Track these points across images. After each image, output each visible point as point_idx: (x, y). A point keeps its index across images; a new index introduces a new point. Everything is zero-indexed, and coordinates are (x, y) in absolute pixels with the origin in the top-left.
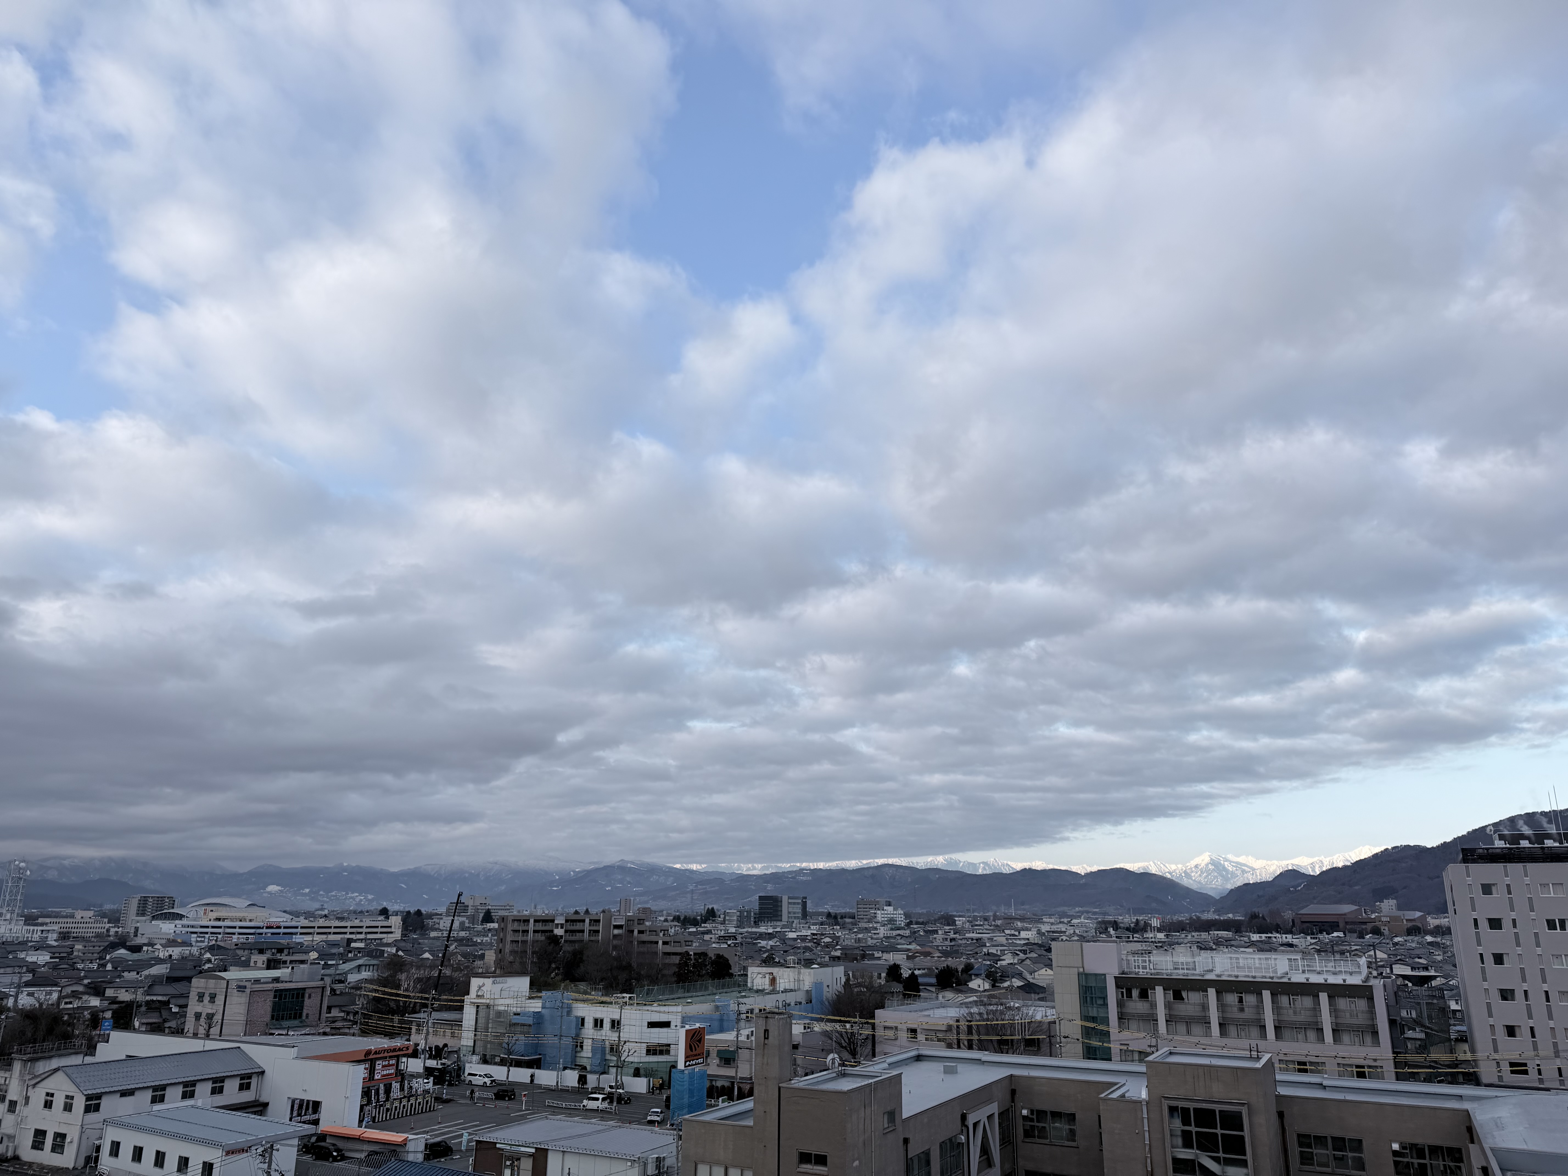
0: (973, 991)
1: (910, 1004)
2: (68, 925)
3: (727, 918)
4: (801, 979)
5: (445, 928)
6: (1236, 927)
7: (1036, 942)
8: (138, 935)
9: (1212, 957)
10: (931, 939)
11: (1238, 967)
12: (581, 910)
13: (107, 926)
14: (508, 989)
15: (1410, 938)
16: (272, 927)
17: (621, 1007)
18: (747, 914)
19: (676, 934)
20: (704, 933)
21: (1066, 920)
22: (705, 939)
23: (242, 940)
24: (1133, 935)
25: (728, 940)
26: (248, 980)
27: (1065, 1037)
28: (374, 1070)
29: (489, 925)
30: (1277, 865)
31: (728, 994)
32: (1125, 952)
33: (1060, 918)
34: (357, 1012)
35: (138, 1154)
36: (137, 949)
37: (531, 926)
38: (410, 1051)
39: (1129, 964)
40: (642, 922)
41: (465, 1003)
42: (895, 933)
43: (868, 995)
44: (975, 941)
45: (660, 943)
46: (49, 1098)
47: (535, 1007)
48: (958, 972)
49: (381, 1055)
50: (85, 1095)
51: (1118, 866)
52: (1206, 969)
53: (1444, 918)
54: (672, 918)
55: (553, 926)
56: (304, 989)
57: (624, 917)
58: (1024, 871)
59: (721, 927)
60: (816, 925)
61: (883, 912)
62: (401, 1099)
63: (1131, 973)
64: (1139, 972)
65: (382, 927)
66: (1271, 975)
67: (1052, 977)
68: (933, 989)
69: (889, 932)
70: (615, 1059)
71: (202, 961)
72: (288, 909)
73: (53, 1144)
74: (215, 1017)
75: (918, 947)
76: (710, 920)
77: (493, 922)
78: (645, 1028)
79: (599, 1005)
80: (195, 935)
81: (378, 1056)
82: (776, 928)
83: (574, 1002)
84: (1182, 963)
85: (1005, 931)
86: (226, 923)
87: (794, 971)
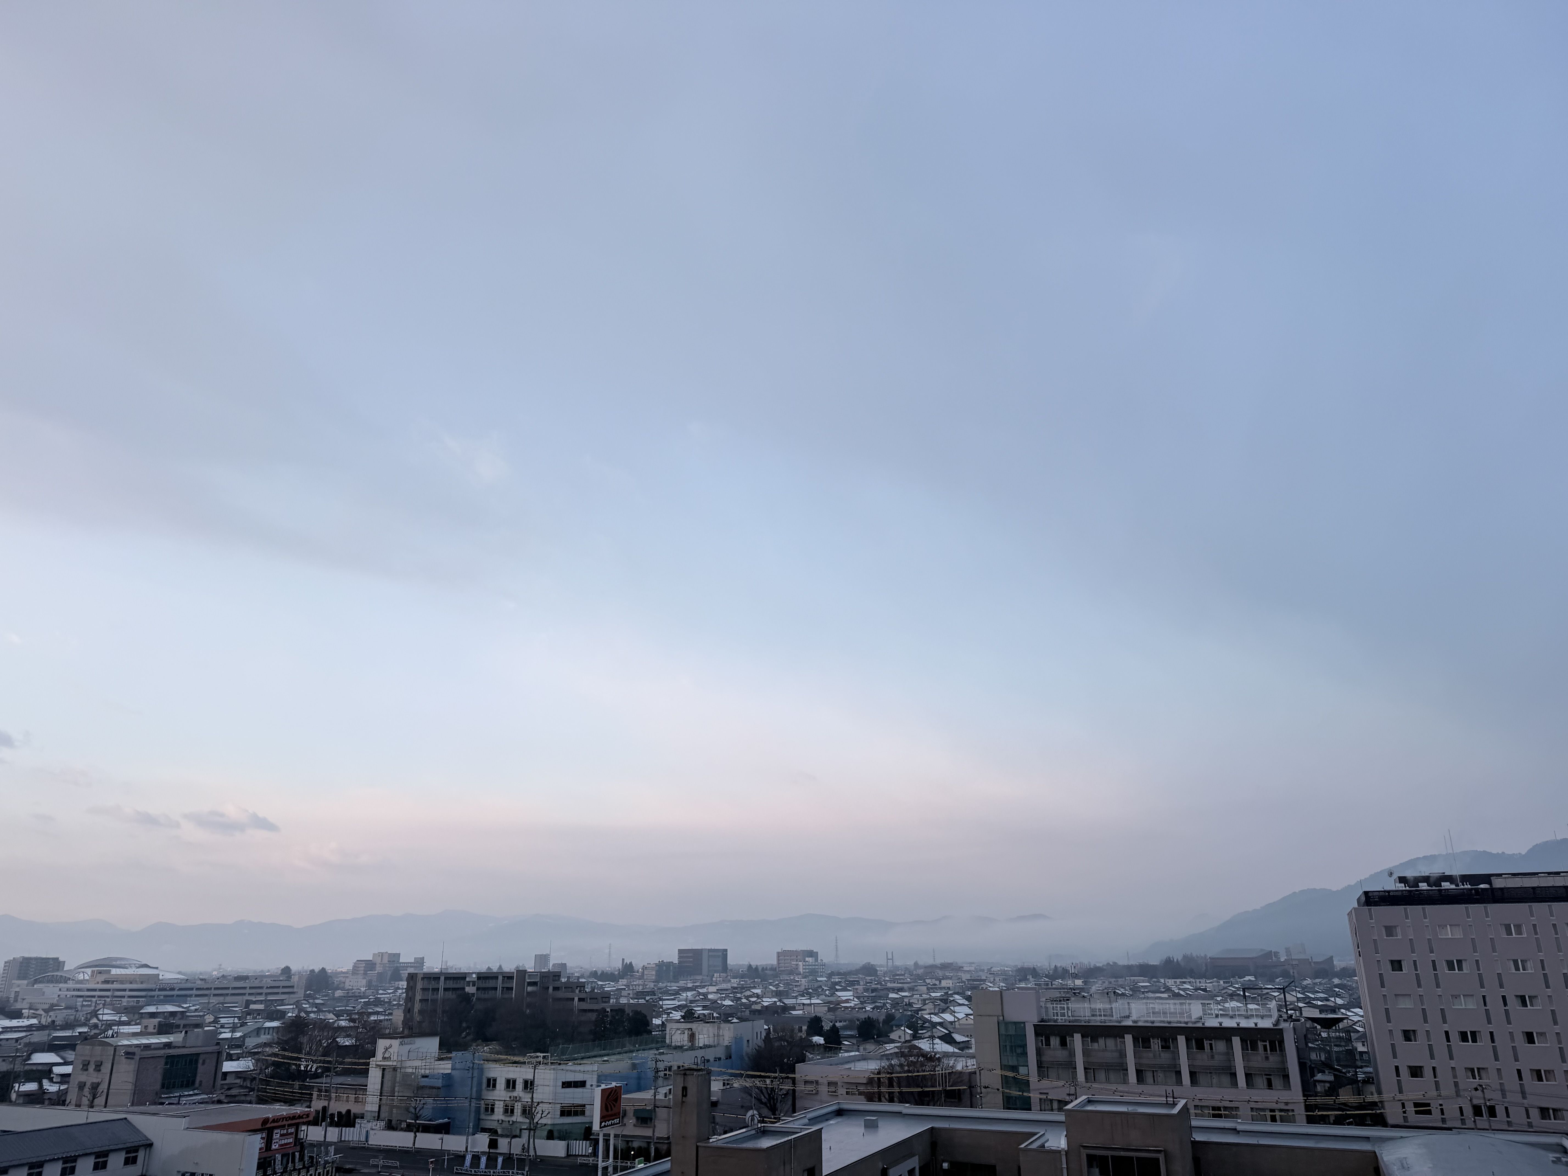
0: (894, 1042)
1: (831, 1057)
3: (645, 973)
4: (721, 1034)
5: (350, 988)
6: (1150, 973)
7: (957, 991)
8: (19, 1000)
11: (1153, 1013)
12: (494, 967)
14: (417, 1050)
15: (1318, 980)
16: (165, 990)
17: (535, 1067)
18: (666, 968)
19: (593, 989)
20: (621, 989)
21: (986, 968)
23: (132, 1004)
24: (1052, 982)
25: (646, 995)
26: (137, 1046)
27: (985, 1087)
28: (272, 1140)
29: (396, 983)
31: (647, 1051)
32: (1044, 999)
34: (255, 1078)
36: (16, 1014)
37: (442, 984)
38: (311, 1118)
39: (1047, 1012)
40: (557, 978)
41: (370, 1066)
43: (788, 1048)
45: (576, 999)
47: (445, 1069)
48: (879, 1023)
49: (280, 1123)
52: (1122, 1015)
54: (588, 974)
55: (464, 983)
56: (198, 1054)
57: (539, 974)
59: (641, 982)
60: (736, 978)
61: (804, 963)
62: (300, 1169)
63: (1049, 1021)
64: (1057, 1019)
65: (284, 987)
66: (1186, 1020)
68: (854, 1041)
69: (809, 984)
70: (528, 1121)
74: (99, 1087)
76: (627, 975)
77: (402, 981)
78: (560, 1090)
79: (511, 1065)
80: (81, 999)
81: (276, 1124)
82: (695, 983)
83: (486, 1062)
84: (1100, 1009)
85: (926, 980)
86: (115, 986)
87: (713, 1026)
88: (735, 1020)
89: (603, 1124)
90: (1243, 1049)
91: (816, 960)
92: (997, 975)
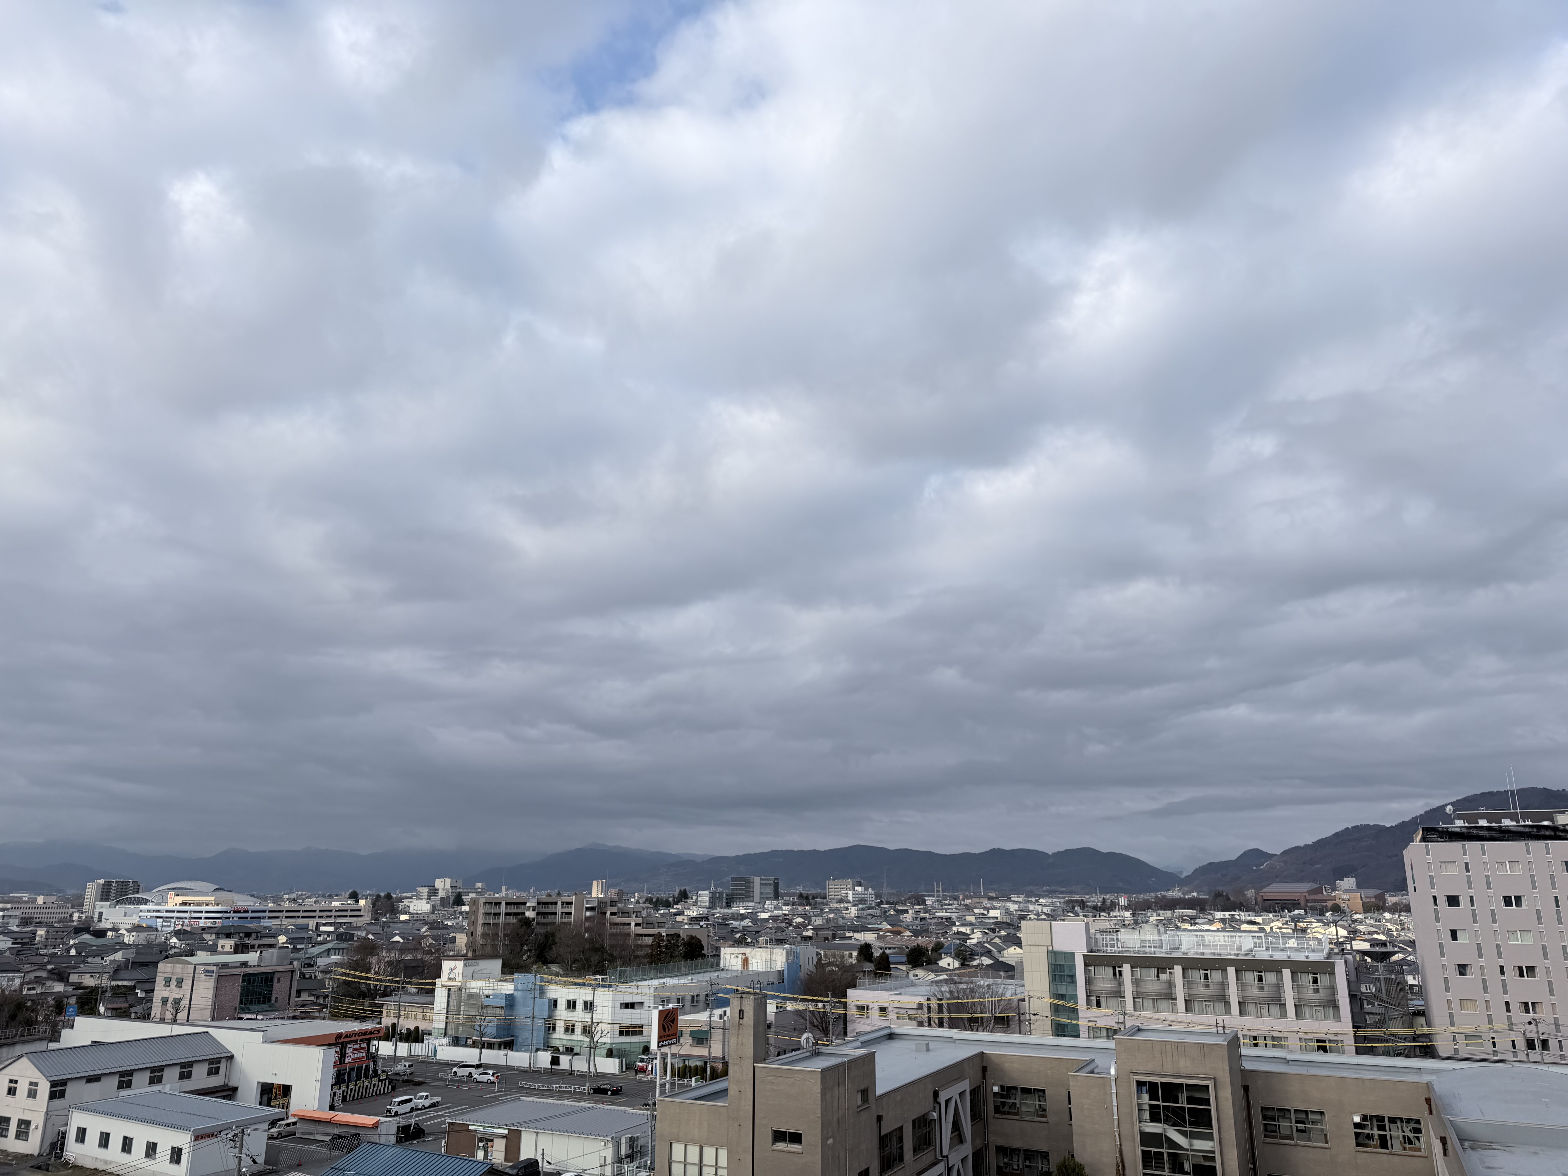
0: (944, 970)
1: (882, 983)
2: (30, 911)
3: (699, 899)
4: (774, 959)
5: (415, 912)
6: (1200, 906)
7: (1005, 921)
8: (103, 920)
9: (1178, 934)
10: (901, 919)
11: (1203, 945)
12: (553, 893)
13: (71, 911)
14: (480, 971)
15: (1368, 915)
16: (239, 912)
18: (719, 895)
19: (649, 915)
20: (676, 914)
21: (1034, 900)
22: (677, 920)
23: (209, 925)
24: (1100, 914)
25: (700, 921)
26: (216, 965)
27: (1034, 1015)
28: (345, 1054)
29: (459, 908)
31: (702, 975)
32: (1093, 930)
33: (1028, 897)
34: (327, 996)
35: (104, 1140)
36: (101, 934)
37: (503, 909)
38: (381, 1034)
39: (1097, 942)
40: (614, 904)
41: (437, 986)
42: (866, 912)
43: (840, 974)
44: (944, 920)
45: (633, 924)
46: (13, 1085)
47: (507, 990)
48: (928, 951)
49: (353, 1039)
50: (50, 1082)
51: (1084, 846)
52: (1172, 946)
53: (1402, 896)
54: (644, 899)
55: (524, 909)
56: (273, 973)
57: (597, 900)
58: (994, 851)
59: (695, 908)
60: (788, 906)
61: (854, 892)
63: (1098, 951)
64: (1107, 950)
65: (351, 910)
66: (1236, 952)
67: (1022, 956)
68: (903, 967)
69: (860, 912)
70: (588, 1040)
71: (168, 945)
72: (255, 893)
73: (17, 1131)
74: (182, 1002)
75: (889, 927)
76: (682, 901)
77: (464, 905)
78: (618, 1010)
79: (572, 987)
80: (161, 920)
81: (349, 1039)
82: (748, 909)
83: (547, 984)
84: (1149, 941)
85: (974, 910)
86: (192, 908)
87: (766, 952)
88: (787, 946)
89: (661, 1044)
90: (1293, 980)
92: (1045, 906)
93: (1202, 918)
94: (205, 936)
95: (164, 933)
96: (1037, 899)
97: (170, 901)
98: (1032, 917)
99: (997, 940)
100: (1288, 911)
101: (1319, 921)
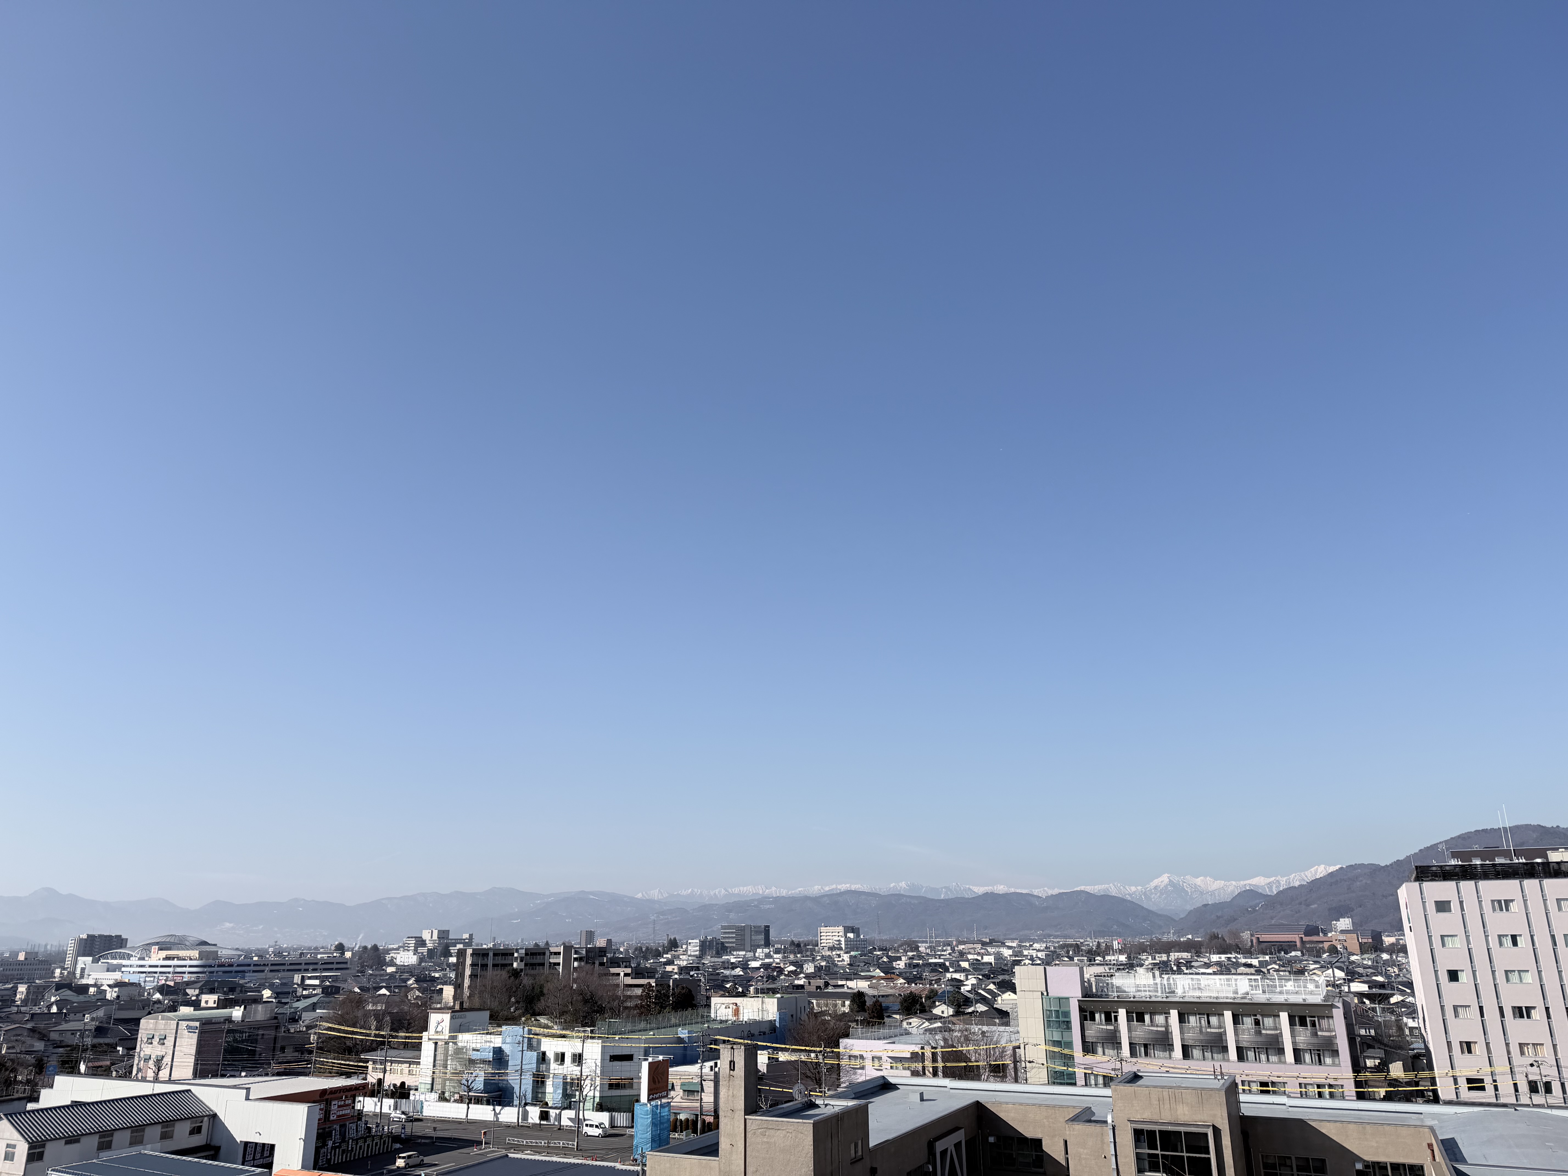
0: (938, 1018)
1: (875, 1032)
2: (11, 967)
3: (689, 948)
4: (765, 1008)
5: (402, 964)
6: (1195, 948)
7: (999, 966)
8: (85, 976)
9: (1173, 978)
10: (894, 966)
11: (1199, 989)
12: (542, 944)
13: (53, 967)
14: (468, 1024)
15: (1366, 956)
16: (223, 966)
17: (584, 1041)
18: (709, 945)
19: (638, 965)
20: (666, 964)
21: (1028, 944)
22: (667, 970)
23: (192, 979)
24: (1094, 958)
25: (690, 971)
26: (199, 1020)
27: (1030, 1062)
28: (330, 1111)
29: (446, 959)
30: (1235, 886)
31: (692, 1024)
32: (1088, 975)
33: (1023, 943)
34: (312, 1052)
36: (83, 990)
37: (490, 961)
38: (367, 1090)
39: (1092, 987)
40: (603, 954)
41: (423, 1040)
42: (858, 960)
43: (832, 1023)
44: (938, 967)
45: (622, 974)
47: (495, 1043)
48: (922, 998)
49: (337, 1095)
50: (29, 1143)
51: (1078, 889)
52: (1167, 990)
53: (1399, 936)
54: (633, 949)
55: (512, 959)
56: (258, 1028)
57: (585, 949)
58: (986, 895)
59: (684, 957)
60: (779, 953)
61: (846, 939)
62: (357, 1140)
63: (1092, 996)
65: (337, 963)
66: (1232, 996)
67: (1016, 1001)
68: (897, 1017)
69: (852, 960)
70: (577, 1093)
71: (151, 1001)
72: (240, 947)
74: (164, 1060)
75: (882, 974)
76: (672, 950)
77: (452, 956)
78: (608, 1063)
79: (560, 1039)
80: (144, 975)
82: (739, 958)
83: (536, 1037)
84: (1145, 986)
85: (968, 956)
86: (176, 962)
87: (758, 1001)
88: (779, 996)
89: (651, 1097)
90: (1290, 1025)
91: (858, 936)
92: (1039, 951)
93: (1197, 961)
94: (188, 991)
95: (147, 988)
96: (1032, 943)
97: (153, 955)
98: (1027, 962)
99: (992, 987)
100: (1285, 953)
101: (1316, 962)
